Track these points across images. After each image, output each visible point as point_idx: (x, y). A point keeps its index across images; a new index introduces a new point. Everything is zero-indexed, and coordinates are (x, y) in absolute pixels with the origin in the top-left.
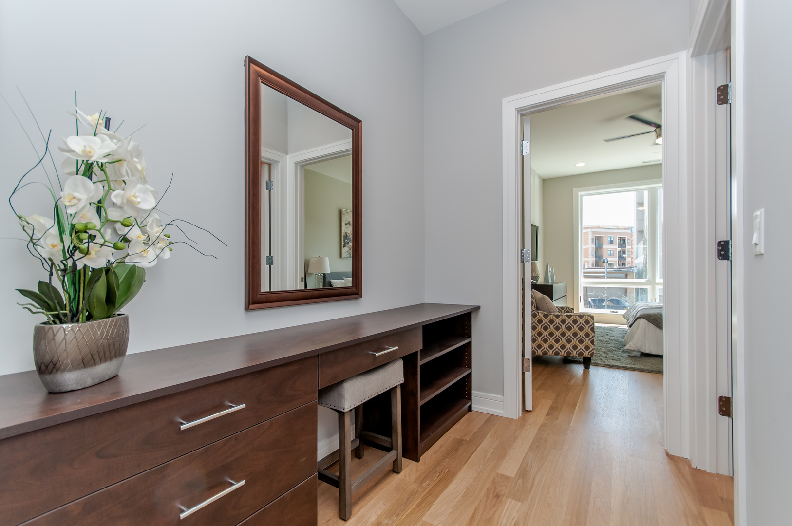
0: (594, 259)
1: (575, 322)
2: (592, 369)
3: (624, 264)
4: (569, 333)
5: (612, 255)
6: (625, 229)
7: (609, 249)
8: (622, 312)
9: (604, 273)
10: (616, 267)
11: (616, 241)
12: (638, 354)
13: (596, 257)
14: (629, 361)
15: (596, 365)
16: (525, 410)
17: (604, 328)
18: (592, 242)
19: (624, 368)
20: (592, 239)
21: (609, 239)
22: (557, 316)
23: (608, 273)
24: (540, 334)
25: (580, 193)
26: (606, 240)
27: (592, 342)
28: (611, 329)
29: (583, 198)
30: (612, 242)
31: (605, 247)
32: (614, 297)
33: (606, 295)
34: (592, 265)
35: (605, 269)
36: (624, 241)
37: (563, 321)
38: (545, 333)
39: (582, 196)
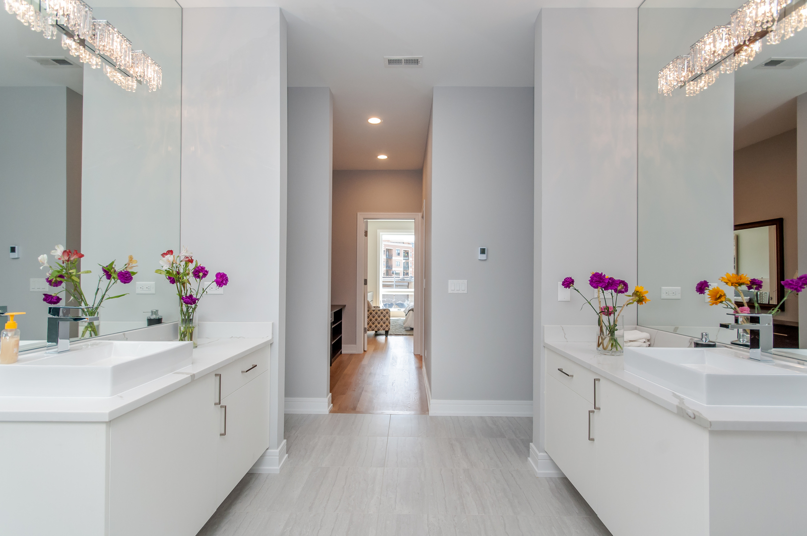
0: (385, 269)
1: (382, 313)
2: (389, 337)
3: (407, 274)
4: (379, 319)
5: (398, 266)
6: (409, 244)
7: (396, 260)
8: (403, 310)
9: (393, 282)
10: (401, 276)
11: (402, 254)
12: (409, 329)
13: (386, 267)
14: (405, 332)
15: (391, 335)
16: (364, 351)
17: (394, 320)
18: (384, 254)
19: (403, 335)
20: (384, 251)
21: (397, 252)
22: (374, 311)
23: (396, 282)
24: (371, 320)
25: (381, 233)
26: (394, 253)
27: (389, 323)
28: (397, 320)
29: (383, 236)
30: (399, 254)
31: (393, 258)
32: (400, 302)
33: (394, 300)
34: (384, 274)
35: (393, 279)
36: (408, 253)
37: (376, 313)
38: (373, 319)
39: (382, 235)
